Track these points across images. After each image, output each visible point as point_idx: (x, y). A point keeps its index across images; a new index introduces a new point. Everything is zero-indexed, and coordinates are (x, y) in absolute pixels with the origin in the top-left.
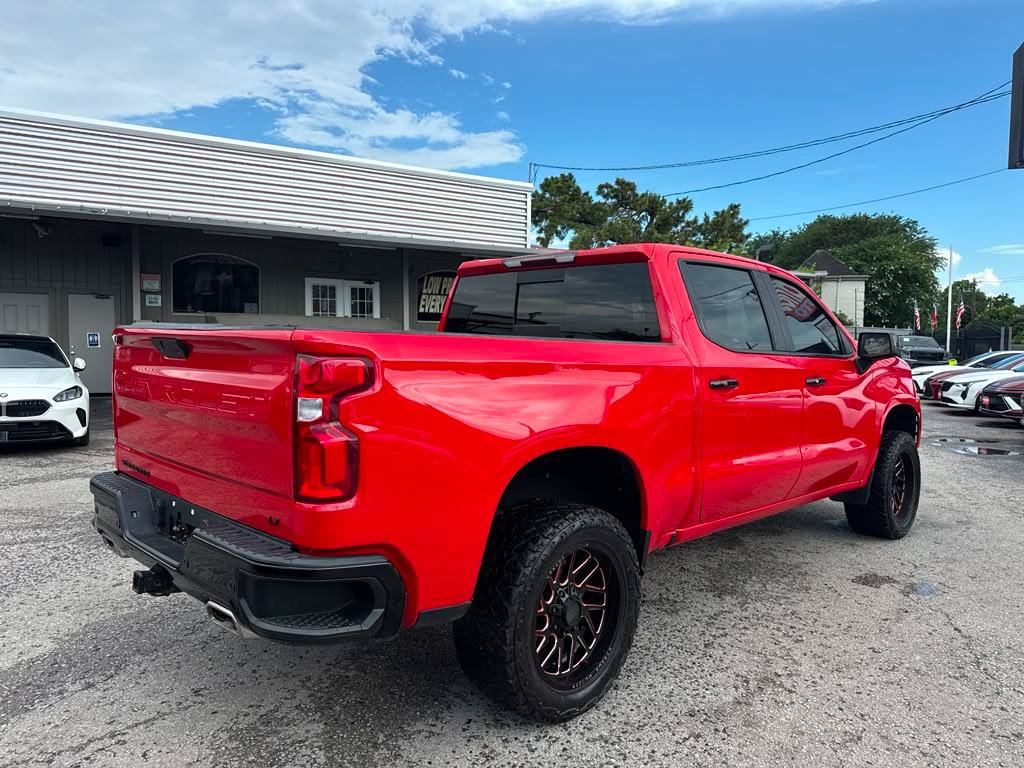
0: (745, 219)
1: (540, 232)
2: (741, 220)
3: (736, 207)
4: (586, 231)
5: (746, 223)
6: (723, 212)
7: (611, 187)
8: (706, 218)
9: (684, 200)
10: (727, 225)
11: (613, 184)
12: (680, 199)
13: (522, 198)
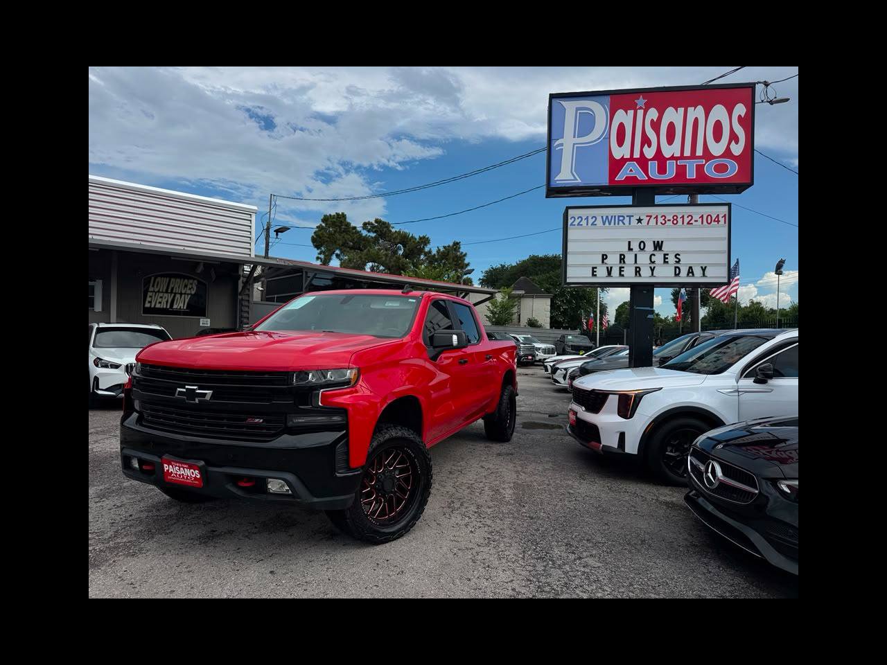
0: (464, 253)
1: (320, 254)
2: (462, 253)
3: (458, 243)
4: (355, 255)
5: (465, 255)
6: (449, 246)
7: (372, 224)
8: (438, 251)
9: (424, 237)
10: (451, 255)
11: (373, 222)
12: (421, 236)
13: (247, 217)
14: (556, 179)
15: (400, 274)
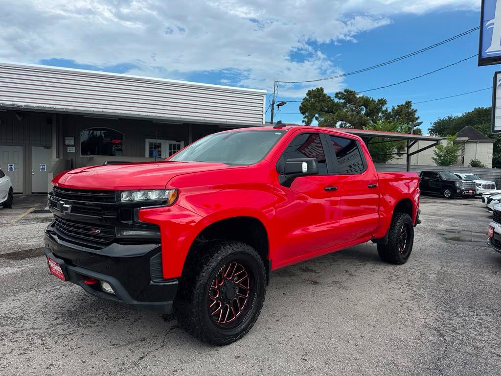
0: (415, 109)
1: (304, 118)
2: (413, 109)
3: (409, 102)
4: (329, 117)
5: (416, 111)
6: (402, 105)
7: (342, 93)
8: (393, 109)
9: (382, 100)
10: (403, 112)
11: (343, 92)
12: (380, 99)
13: (261, 98)
14: (486, 51)
15: (362, 129)
